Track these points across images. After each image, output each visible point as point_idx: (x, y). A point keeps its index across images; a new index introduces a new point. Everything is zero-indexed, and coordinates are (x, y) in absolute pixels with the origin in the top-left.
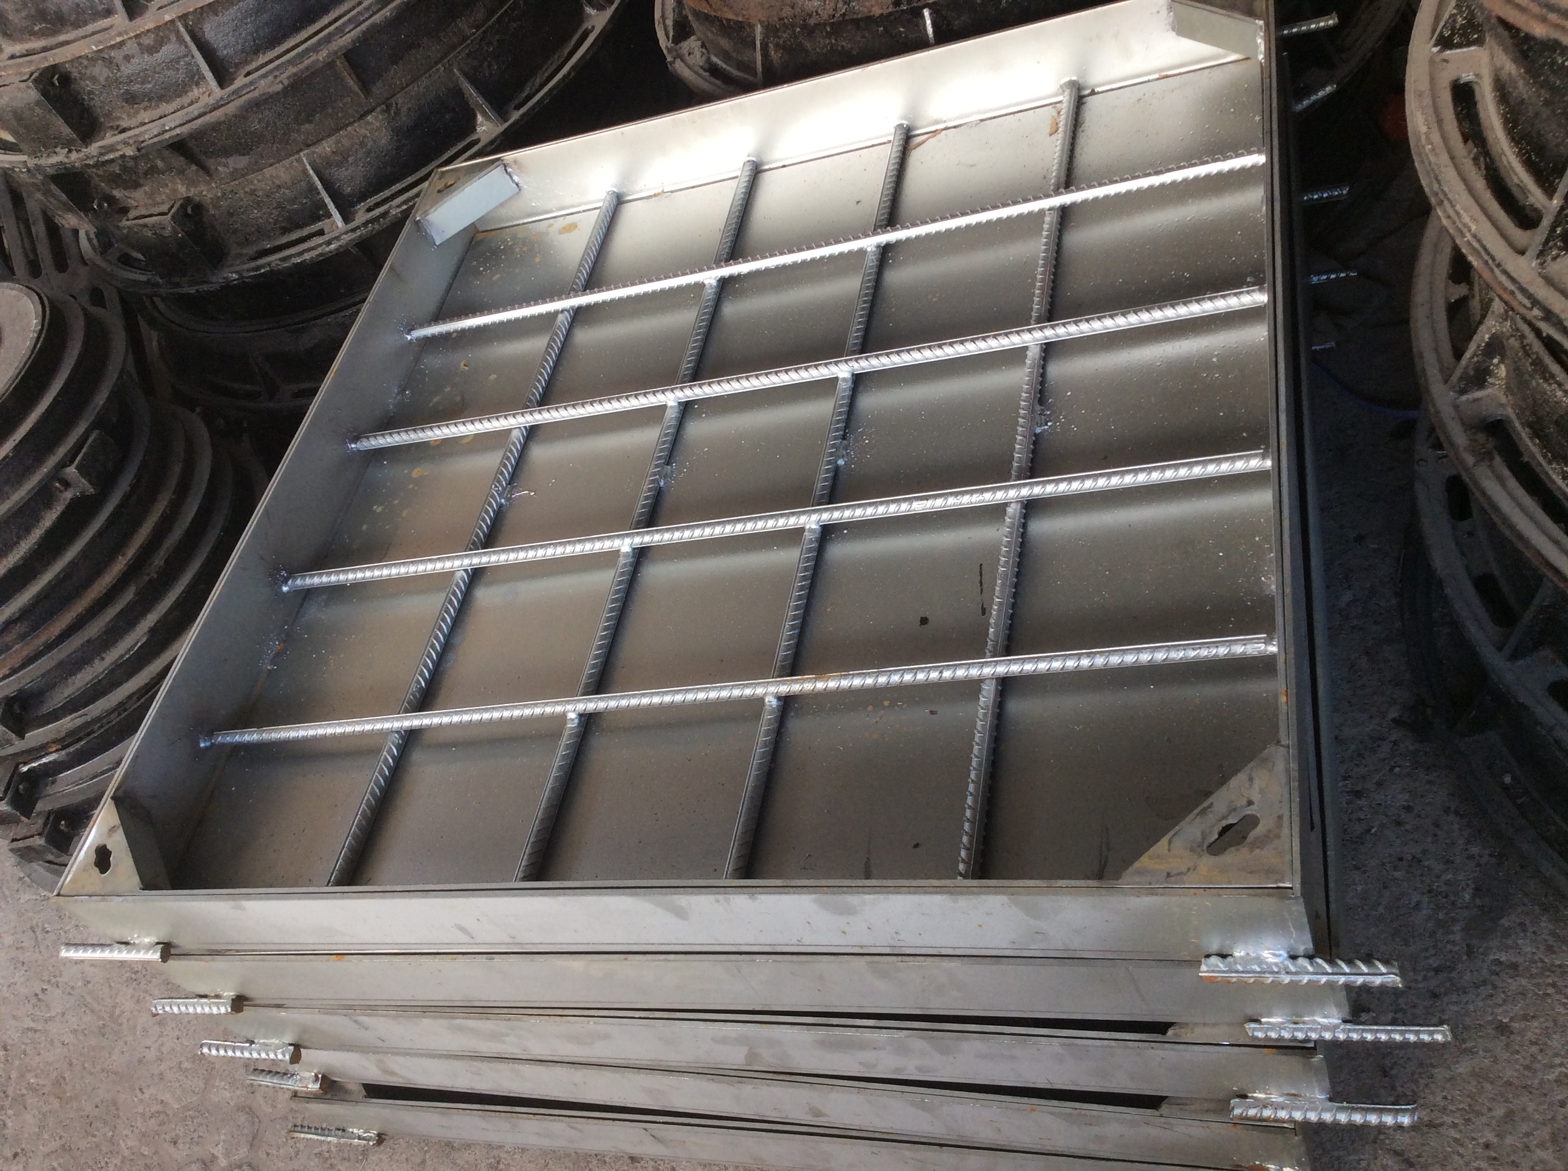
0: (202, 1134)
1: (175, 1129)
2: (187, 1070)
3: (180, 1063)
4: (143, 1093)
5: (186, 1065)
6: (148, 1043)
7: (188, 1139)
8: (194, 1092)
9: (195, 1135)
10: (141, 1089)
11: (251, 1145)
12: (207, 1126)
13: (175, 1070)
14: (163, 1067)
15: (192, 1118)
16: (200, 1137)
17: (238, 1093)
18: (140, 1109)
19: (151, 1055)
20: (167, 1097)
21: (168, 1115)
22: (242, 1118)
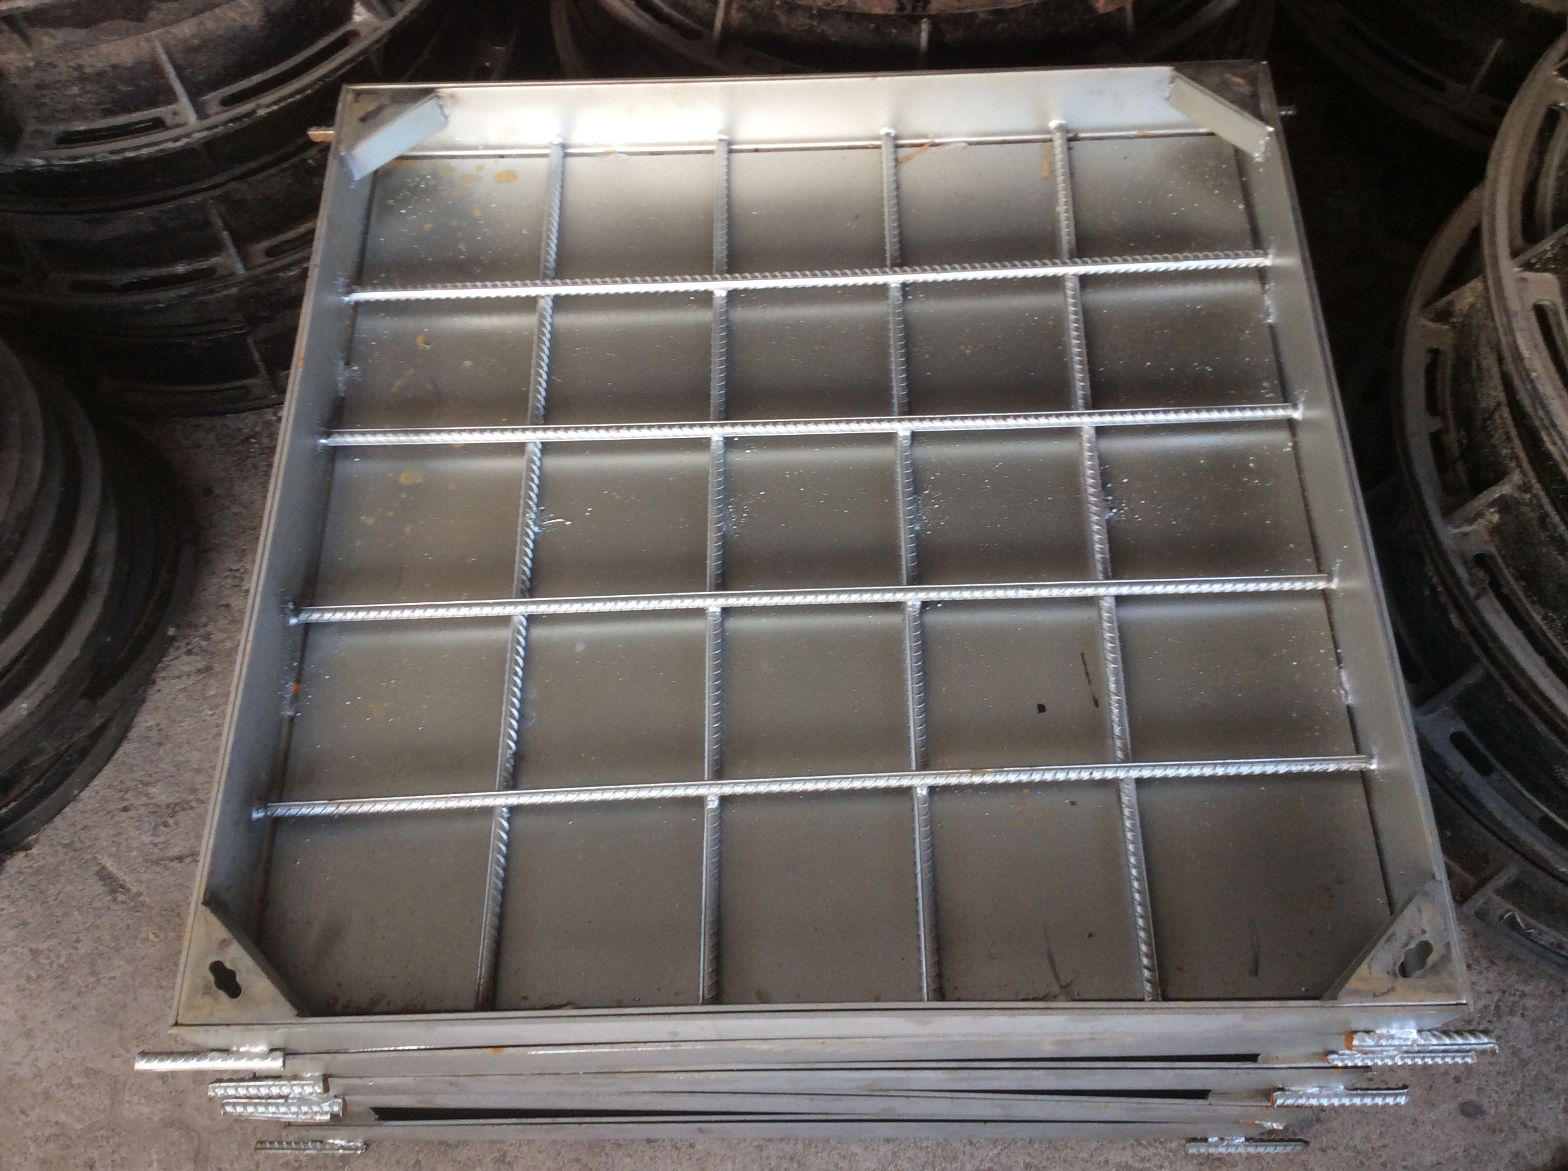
0: (125, 1155)
1: (85, 1151)
2: (80, 1086)
3: (70, 1078)
4: (27, 1115)
5: (76, 1081)
6: (18, 1059)
7: (108, 1161)
8: (97, 1109)
9: (116, 1156)
10: (22, 1112)
11: (195, 1162)
12: (129, 1146)
13: (63, 1087)
14: (45, 1084)
15: (107, 1139)
16: (123, 1158)
17: (160, 1106)
18: (29, 1133)
19: (24, 1071)
20: (62, 1117)
21: (70, 1138)
22: (175, 1134)
